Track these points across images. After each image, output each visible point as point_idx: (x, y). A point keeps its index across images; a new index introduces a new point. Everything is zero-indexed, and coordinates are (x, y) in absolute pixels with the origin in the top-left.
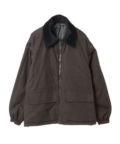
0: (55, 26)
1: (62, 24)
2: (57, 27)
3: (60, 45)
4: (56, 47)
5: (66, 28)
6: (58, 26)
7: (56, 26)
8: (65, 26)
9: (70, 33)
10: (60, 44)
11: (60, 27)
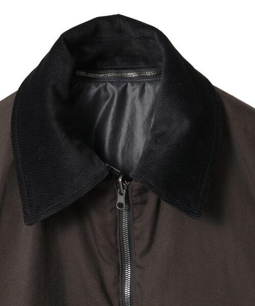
0: (89, 87)
1: (132, 74)
2: (103, 93)
3: (121, 205)
4: (96, 218)
5: (156, 96)
6: (110, 86)
7: (94, 90)
8: (151, 82)
9: (180, 126)
10: (121, 199)
11: (123, 95)
